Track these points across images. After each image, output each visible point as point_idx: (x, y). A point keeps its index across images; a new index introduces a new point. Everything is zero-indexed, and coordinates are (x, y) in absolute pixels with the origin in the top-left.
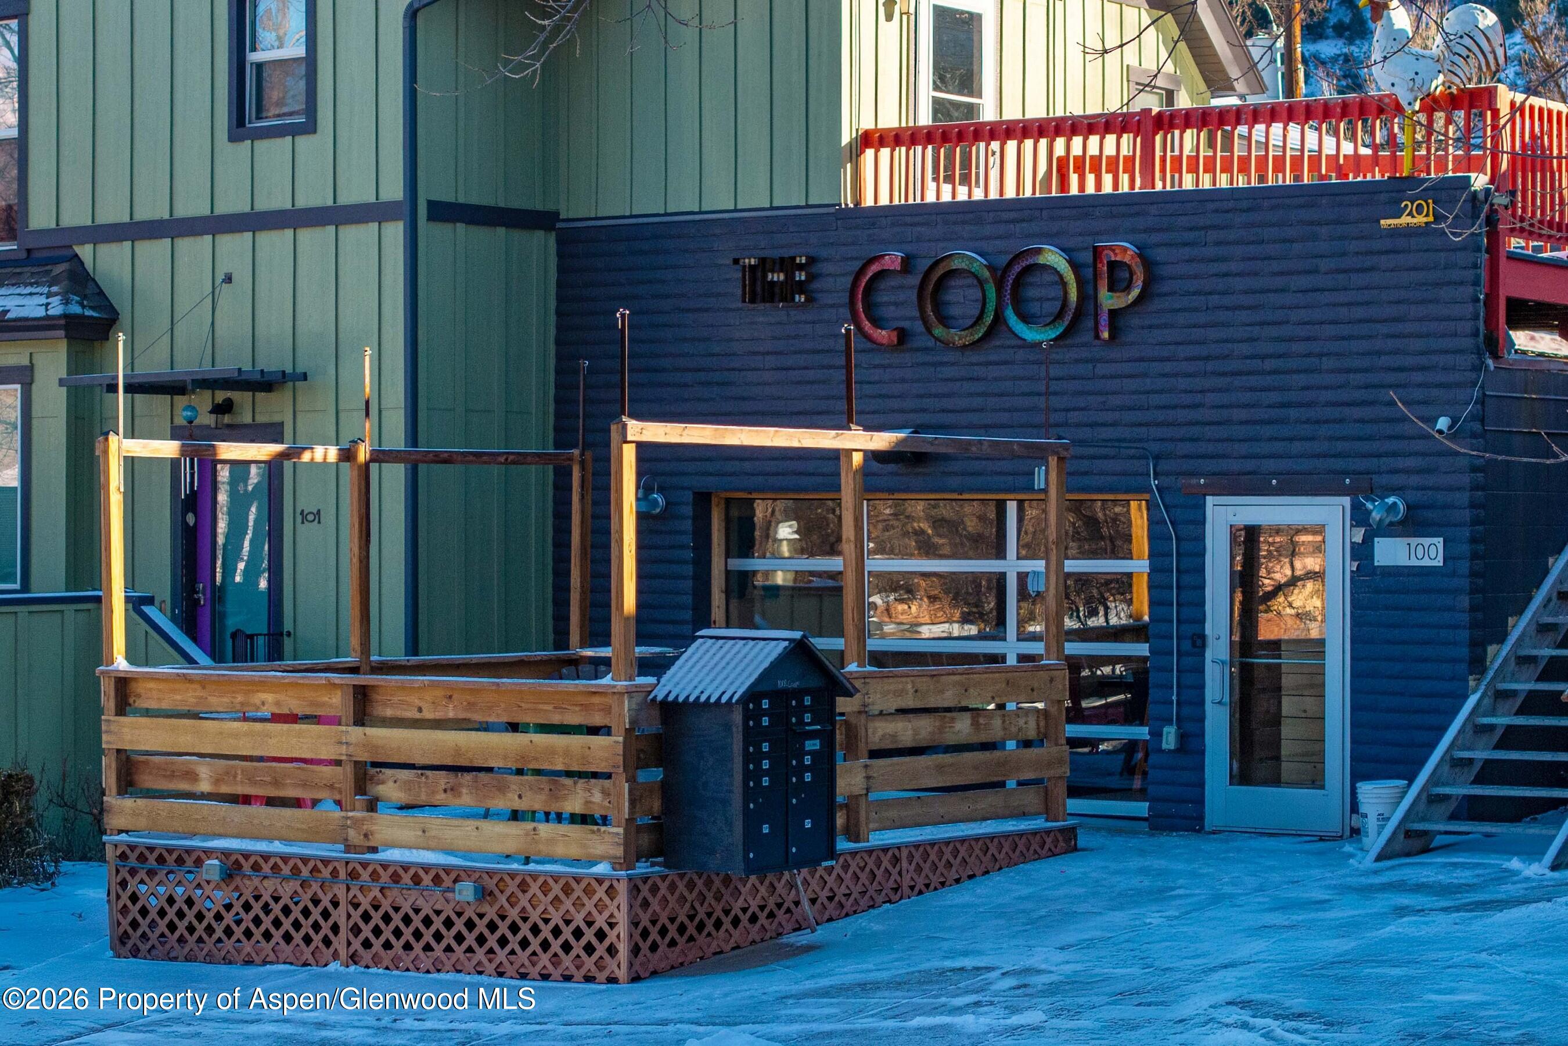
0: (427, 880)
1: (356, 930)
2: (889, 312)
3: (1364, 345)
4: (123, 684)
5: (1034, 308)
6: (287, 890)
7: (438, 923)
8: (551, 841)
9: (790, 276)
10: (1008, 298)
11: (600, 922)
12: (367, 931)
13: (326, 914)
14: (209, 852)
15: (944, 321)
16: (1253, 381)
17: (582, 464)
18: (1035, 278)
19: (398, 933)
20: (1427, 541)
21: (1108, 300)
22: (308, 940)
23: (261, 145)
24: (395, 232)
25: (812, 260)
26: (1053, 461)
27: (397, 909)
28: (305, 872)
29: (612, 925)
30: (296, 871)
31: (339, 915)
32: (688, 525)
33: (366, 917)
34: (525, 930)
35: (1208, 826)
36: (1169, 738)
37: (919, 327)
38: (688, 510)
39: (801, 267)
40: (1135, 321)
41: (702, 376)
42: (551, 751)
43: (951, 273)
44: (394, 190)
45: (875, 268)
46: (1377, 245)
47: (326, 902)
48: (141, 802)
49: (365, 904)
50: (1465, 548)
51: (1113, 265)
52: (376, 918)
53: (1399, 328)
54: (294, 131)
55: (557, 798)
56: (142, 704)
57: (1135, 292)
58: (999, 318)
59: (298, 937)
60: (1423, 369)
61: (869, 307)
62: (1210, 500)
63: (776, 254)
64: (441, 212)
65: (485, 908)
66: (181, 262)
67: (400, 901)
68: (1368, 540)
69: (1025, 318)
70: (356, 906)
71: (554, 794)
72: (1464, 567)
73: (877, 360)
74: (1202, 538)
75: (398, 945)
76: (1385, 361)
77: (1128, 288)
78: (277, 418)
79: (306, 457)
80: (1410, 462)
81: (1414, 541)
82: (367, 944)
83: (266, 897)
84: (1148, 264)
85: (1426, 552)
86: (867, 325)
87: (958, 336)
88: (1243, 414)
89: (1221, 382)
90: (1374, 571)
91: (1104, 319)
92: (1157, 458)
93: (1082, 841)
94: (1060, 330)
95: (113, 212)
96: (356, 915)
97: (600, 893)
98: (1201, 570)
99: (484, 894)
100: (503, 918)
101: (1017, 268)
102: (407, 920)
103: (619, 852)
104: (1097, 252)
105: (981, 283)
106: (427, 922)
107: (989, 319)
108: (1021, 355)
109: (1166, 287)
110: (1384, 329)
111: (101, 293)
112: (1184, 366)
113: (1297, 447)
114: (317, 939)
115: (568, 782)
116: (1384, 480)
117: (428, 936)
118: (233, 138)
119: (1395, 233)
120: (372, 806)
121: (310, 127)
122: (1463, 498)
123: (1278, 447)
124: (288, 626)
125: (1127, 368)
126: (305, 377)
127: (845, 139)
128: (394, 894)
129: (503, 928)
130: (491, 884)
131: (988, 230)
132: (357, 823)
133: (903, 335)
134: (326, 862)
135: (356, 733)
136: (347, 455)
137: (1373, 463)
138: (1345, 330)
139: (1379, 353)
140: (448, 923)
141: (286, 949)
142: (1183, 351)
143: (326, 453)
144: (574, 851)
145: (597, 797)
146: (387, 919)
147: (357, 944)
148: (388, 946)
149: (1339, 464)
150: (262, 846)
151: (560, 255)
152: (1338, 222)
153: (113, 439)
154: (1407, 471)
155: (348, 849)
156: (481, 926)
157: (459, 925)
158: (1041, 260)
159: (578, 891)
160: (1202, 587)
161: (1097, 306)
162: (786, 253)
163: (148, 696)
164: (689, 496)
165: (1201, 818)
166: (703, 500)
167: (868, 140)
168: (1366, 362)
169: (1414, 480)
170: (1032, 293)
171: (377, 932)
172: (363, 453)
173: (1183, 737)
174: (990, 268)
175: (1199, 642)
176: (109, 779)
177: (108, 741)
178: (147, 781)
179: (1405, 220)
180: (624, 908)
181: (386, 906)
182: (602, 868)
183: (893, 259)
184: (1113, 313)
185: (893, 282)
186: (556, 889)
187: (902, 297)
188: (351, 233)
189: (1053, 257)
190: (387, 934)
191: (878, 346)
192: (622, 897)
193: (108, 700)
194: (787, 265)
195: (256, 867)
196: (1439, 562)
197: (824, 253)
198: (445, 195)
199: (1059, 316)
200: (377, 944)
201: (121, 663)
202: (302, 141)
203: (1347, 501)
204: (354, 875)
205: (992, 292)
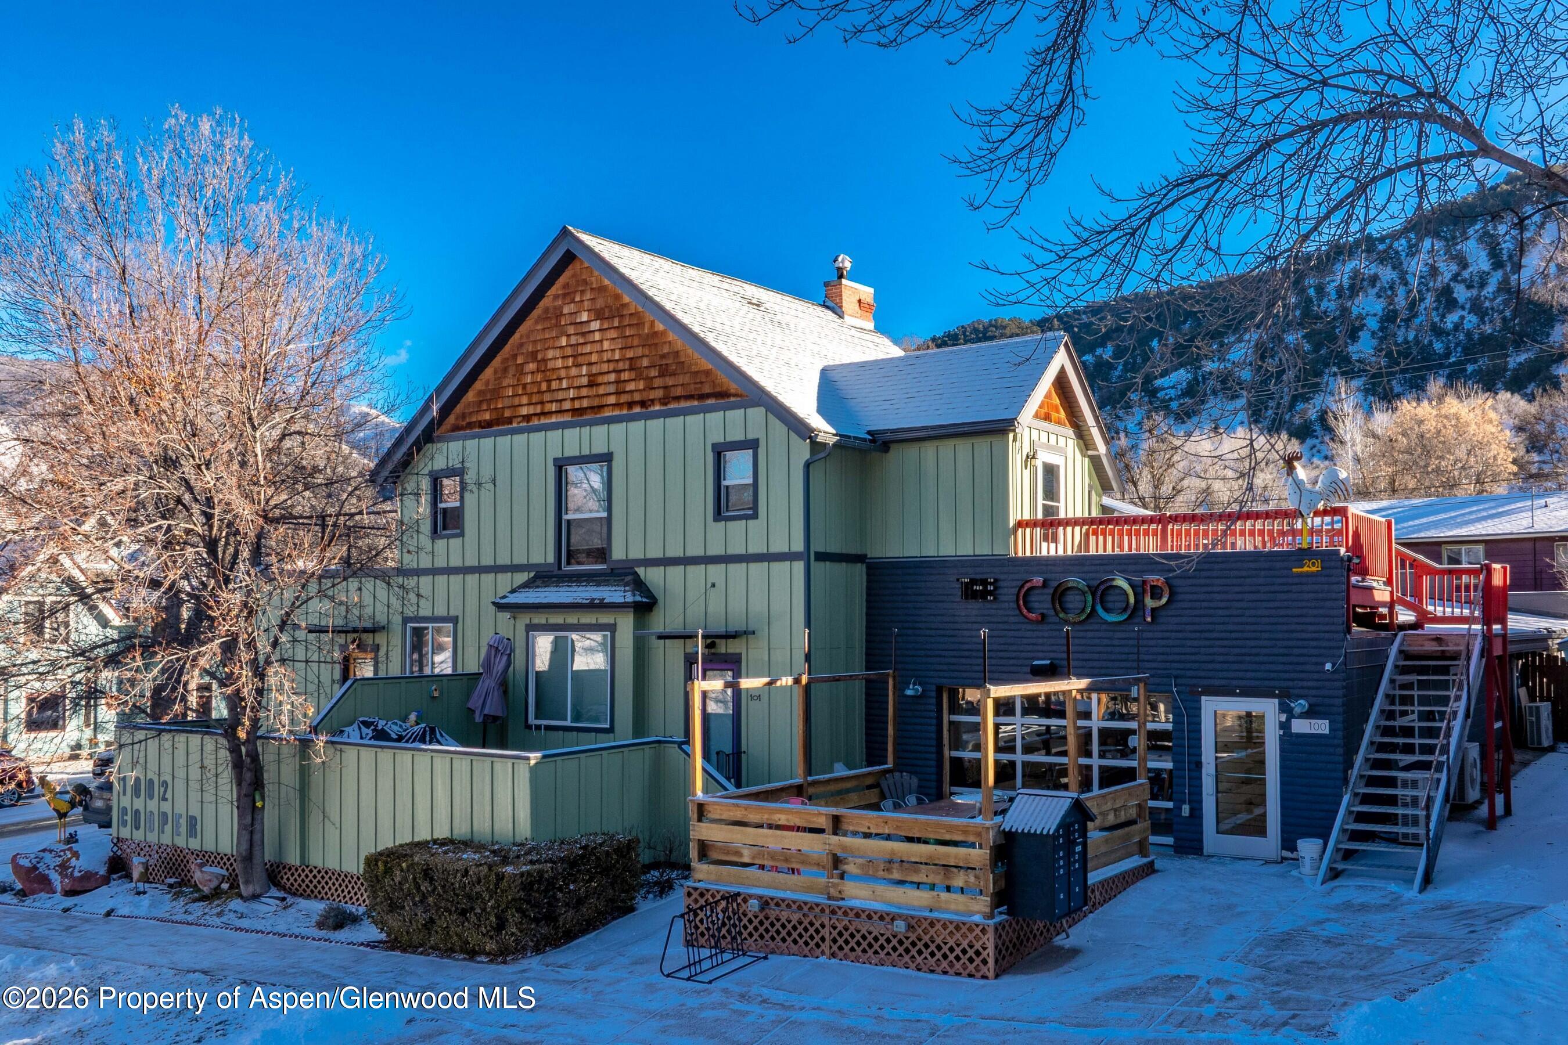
0: (876, 917)
1: (835, 941)
2: (1036, 605)
3: (1285, 628)
4: (701, 807)
5: (1110, 605)
6: (795, 917)
7: (882, 940)
8: (946, 902)
9: (985, 587)
10: (1098, 600)
11: (978, 946)
12: (841, 941)
13: (817, 931)
14: (751, 896)
15: (1064, 610)
16: (1225, 643)
17: (894, 678)
18: (1111, 592)
19: (859, 944)
20: (1320, 722)
21: (1150, 603)
22: (806, 944)
23: (730, 524)
24: (799, 566)
25: (996, 580)
26: (1142, 685)
27: (858, 931)
28: (806, 909)
29: (985, 949)
30: (800, 908)
31: (825, 932)
32: (933, 701)
33: (840, 934)
34: (933, 947)
35: (1205, 852)
36: (1186, 810)
37: (1052, 612)
38: (933, 694)
39: (991, 584)
40: (1163, 613)
41: (939, 632)
42: (948, 856)
43: (1069, 589)
44: (798, 546)
45: (1028, 585)
46: (1290, 581)
47: (817, 925)
48: (712, 867)
49: (840, 927)
50: (1340, 726)
51: (1153, 587)
52: (846, 935)
53: (1304, 620)
54: (746, 518)
55: (949, 878)
56: (711, 816)
57: (1164, 600)
58: (1093, 609)
59: (801, 942)
60: (1316, 639)
61: (1025, 603)
62: (1203, 698)
63: (978, 577)
64: (821, 557)
65: (910, 934)
66: (689, 576)
67: (859, 927)
68: (1288, 720)
69: (1107, 610)
70: (835, 928)
71: (947, 876)
72: (1340, 734)
73: (1029, 627)
74: (1199, 716)
75: (859, 950)
76: (1295, 635)
77: (1160, 598)
78: (738, 651)
79: (778, 683)
80: (1310, 684)
81: (1313, 721)
82: (841, 948)
83: (783, 920)
84: (1170, 586)
85: (1320, 727)
86: (1025, 611)
87: (1071, 617)
88: (1221, 658)
89: (1207, 643)
90: (1291, 735)
91: (1148, 612)
92: (1176, 677)
93: (1157, 866)
94: (1125, 616)
95: (654, 553)
96: (835, 933)
97: (978, 931)
98: (1199, 731)
99: (910, 927)
100: (920, 940)
101: (1102, 587)
102: (864, 937)
103: (988, 910)
104: (1144, 582)
105: (1084, 593)
106: (876, 939)
107: (1088, 610)
108: (1104, 627)
109: (1180, 597)
110: (1295, 620)
111: (649, 590)
112: (1189, 635)
113: (1249, 675)
114: (812, 944)
115: (955, 870)
116: (1296, 691)
117: (876, 946)
118: (715, 520)
119: (1300, 575)
120: (842, 877)
121: (755, 516)
122: (1339, 701)
123: (1240, 674)
124: (744, 748)
125: (1160, 635)
126: (754, 633)
127: (1011, 525)
128: (857, 923)
129: (920, 945)
130: (913, 922)
131: (1086, 569)
132: (834, 885)
133: (1043, 616)
134: (817, 905)
135: (835, 839)
136: (797, 681)
137: (1290, 684)
138: (1275, 620)
139: (1292, 631)
140: (888, 941)
141: (794, 948)
142: (1189, 628)
143: (787, 681)
144: (961, 908)
145: (972, 879)
146: (852, 936)
147: (835, 948)
148: (852, 949)
149: (1272, 683)
150: (781, 894)
151: (868, 575)
152: (1270, 569)
153: (696, 682)
154: (1309, 688)
155: (830, 898)
156: (907, 943)
157: (894, 942)
158: (1115, 583)
159: (964, 929)
160: (1200, 739)
161: (1144, 605)
162: (984, 577)
163: (714, 813)
164: (934, 688)
165: (1201, 849)
166: (939, 690)
167: (1020, 524)
168: (1286, 635)
169: (1314, 692)
170: (1110, 598)
171: (847, 942)
172: (804, 679)
173: (1192, 810)
174: (1089, 586)
175: (1199, 765)
176: (693, 853)
177: (693, 835)
178: (715, 855)
179: (1306, 569)
180: (992, 940)
181: (852, 929)
182: (977, 918)
183: (1038, 580)
184: (1153, 610)
185: (1037, 591)
186: (951, 928)
187: (1042, 598)
188: (776, 566)
189: (1121, 583)
190: (853, 943)
191: (1031, 621)
192: (990, 934)
193: (693, 814)
194: (984, 582)
195: (777, 905)
196: (1327, 732)
197: (1002, 577)
198: (821, 549)
199: (1125, 610)
200: (847, 949)
201: (699, 793)
202: (751, 522)
203: (1276, 701)
204: (833, 912)
205: (1090, 598)
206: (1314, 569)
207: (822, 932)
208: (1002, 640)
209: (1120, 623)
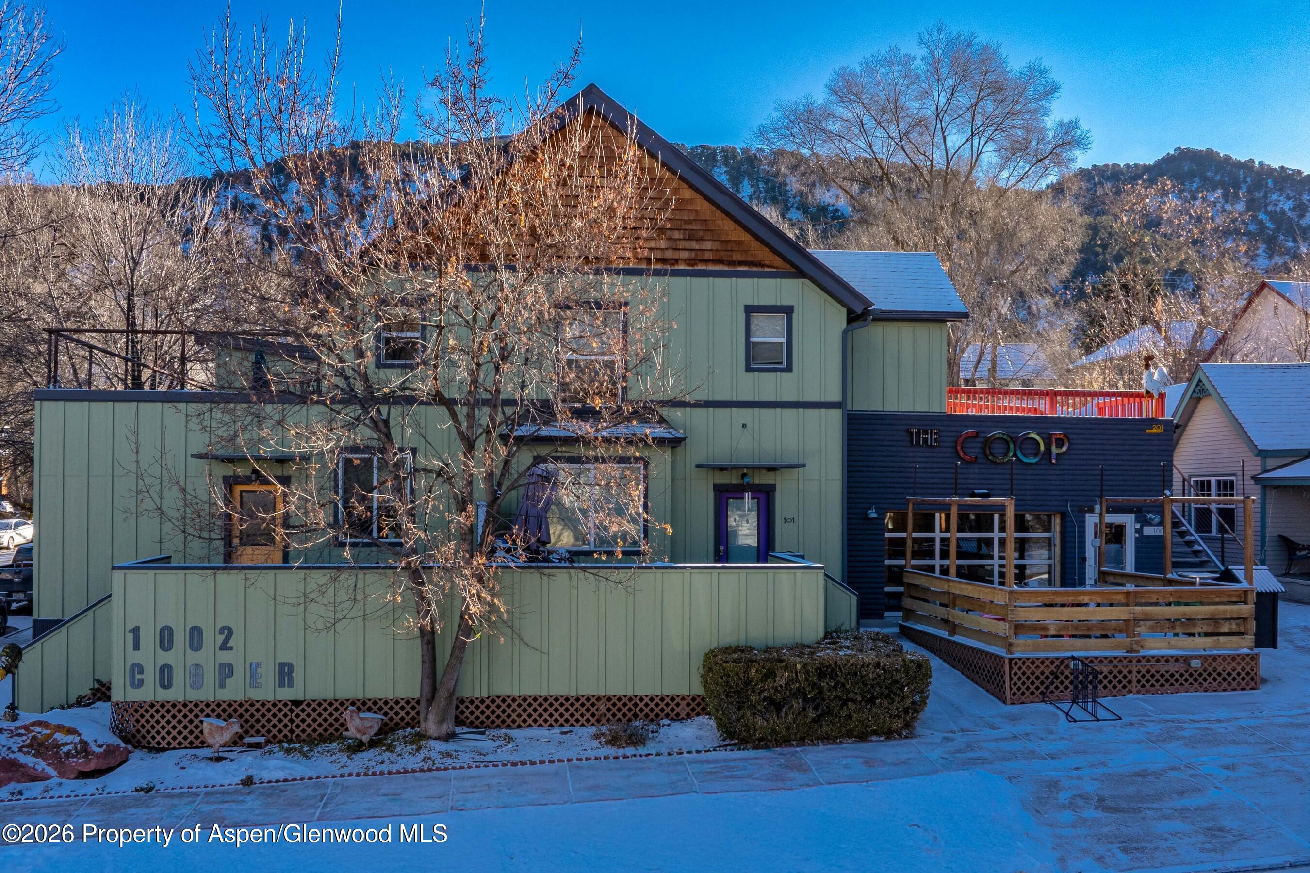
1: (1139, 682)
2: (970, 450)
5: (1027, 450)
6: (1106, 669)
7: (1177, 676)
8: (1225, 643)
9: (931, 436)
10: (1018, 448)
11: (1248, 669)
12: (1144, 682)
13: (1124, 677)
15: (993, 454)
18: (1028, 442)
19: (1158, 681)
22: (1116, 687)
23: (763, 375)
24: (835, 413)
25: (939, 431)
27: (1158, 672)
28: (1115, 662)
29: (1252, 670)
30: (1110, 662)
31: (1132, 677)
32: (883, 522)
33: (1143, 676)
37: (983, 456)
39: (936, 433)
40: (1064, 457)
41: (889, 469)
43: (996, 439)
44: (834, 397)
45: (965, 435)
46: (1144, 437)
47: (1125, 672)
49: (1143, 672)
51: (1057, 439)
52: (1148, 676)
53: (1151, 463)
54: (780, 370)
55: (1220, 627)
57: (1064, 449)
58: (1015, 455)
59: (1111, 687)
60: (1158, 475)
61: (962, 448)
62: (1087, 515)
63: (924, 428)
67: (1159, 669)
68: (1141, 527)
69: (1025, 454)
70: (1139, 673)
71: (1216, 626)
73: (964, 466)
74: (1084, 526)
75: (1158, 685)
77: (1061, 448)
78: (771, 482)
81: (1156, 528)
82: (1144, 686)
85: (1160, 531)
86: (962, 454)
87: (998, 459)
90: (1143, 537)
91: (1053, 456)
92: (1071, 501)
94: (1037, 460)
96: (1139, 676)
97: (1248, 659)
101: (1021, 439)
102: (1162, 676)
103: (1253, 644)
104: (1051, 435)
105: (1007, 442)
106: (1172, 676)
107: (1011, 455)
109: (1075, 447)
112: (1078, 472)
114: (1120, 686)
115: (1222, 622)
116: (1146, 509)
117: (1172, 680)
118: (747, 371)
119: (1150, 435)
121: (789, 370)
125: (1061, 472)
126: (804, 466)
128: (1156, 667)
129: (1205, 675)
131: (1007, 425)
132: (1138, 642)
133: (976, 458)
134: (1125, 658)
135: (1138, 609)
138: (1134, 463)
139: (1144, 471)
140: (1181, 675)
141: (1104, 692)
142: (1079, 467)
144: (1234, 646)
146: (1153, 676)
147: (1139, 687)
148: (1152, 685)
150: (1091, 654)
152: (1132, 430)
154: (1153, 507)
158: (1029, 436)
159: (1238, 659)
161: (1051, 452)
162: (929, 428)
163: (1022, 599)
164: (884, 512)
169: (1157, 509)
170: (1026, 446)
171: (1149, 681)
174: (1011, 438)
175: (1084, 559)
179: (1154, 431)
181: (1153, 671)
182: (1245, 651)
183: (973, 432)
184: (1058, 455)
185: (971, 440)
186: (1228, 659)
187: (974, 445)
188: (810, 412)
189: (1035, 436)
190: (1153, 681)
191: (967, 462)
195: (1091, 662)
197: (942, 429)
199: (1037, 455)
200: (1148, 686)
202: (784, 375)
203: (1133, 515)
204: (1139, 661)
205: (1012, 446)
206: (1159, 431)
207: (1129, 677)
208: (943, 475)
209: (1036, 463)
